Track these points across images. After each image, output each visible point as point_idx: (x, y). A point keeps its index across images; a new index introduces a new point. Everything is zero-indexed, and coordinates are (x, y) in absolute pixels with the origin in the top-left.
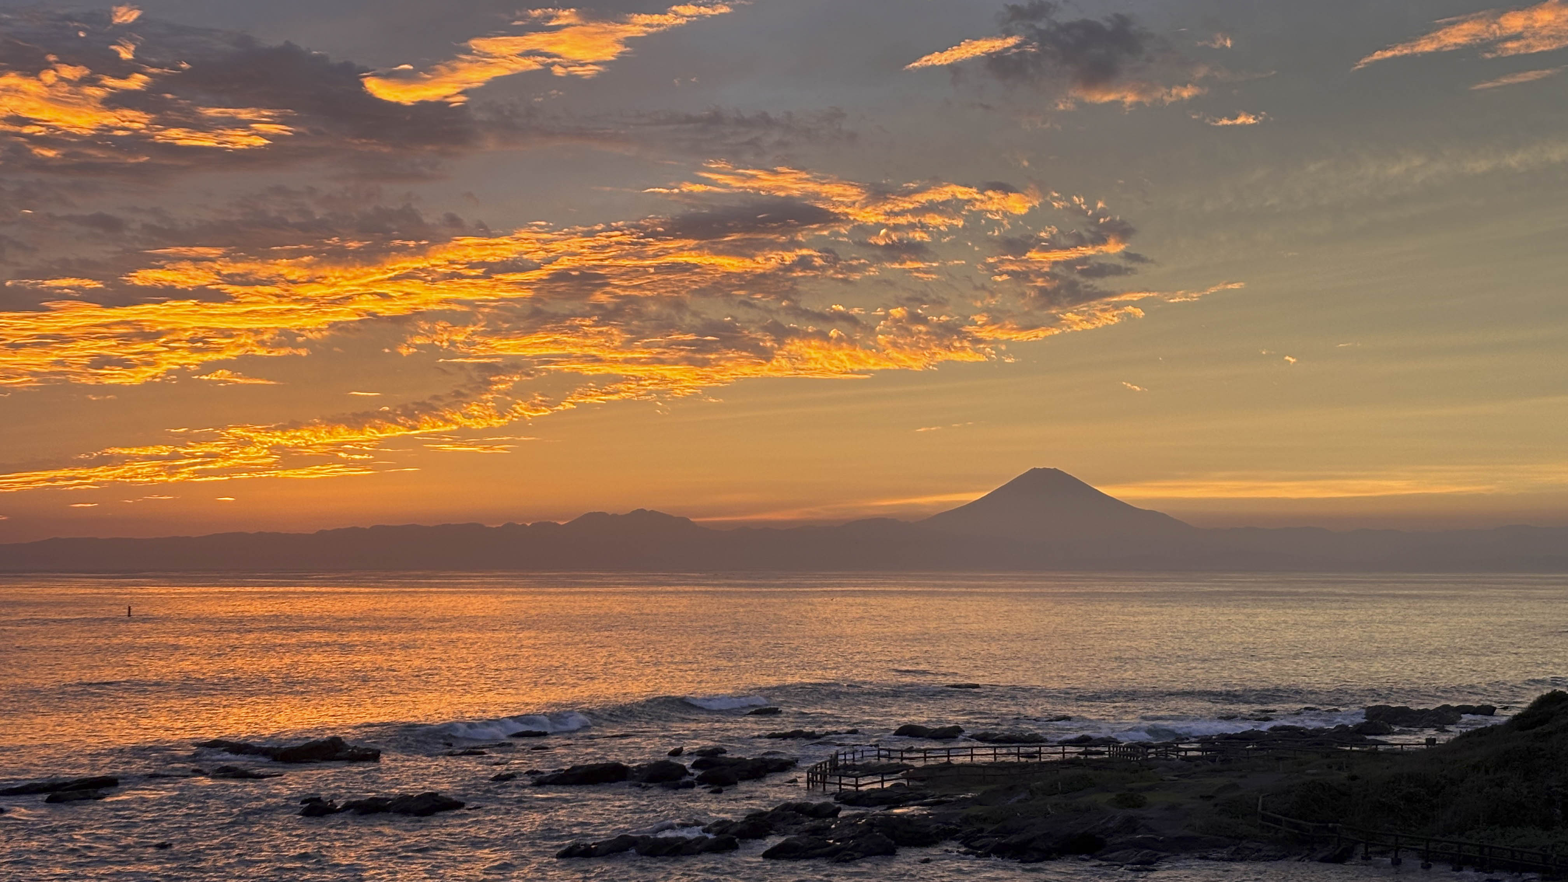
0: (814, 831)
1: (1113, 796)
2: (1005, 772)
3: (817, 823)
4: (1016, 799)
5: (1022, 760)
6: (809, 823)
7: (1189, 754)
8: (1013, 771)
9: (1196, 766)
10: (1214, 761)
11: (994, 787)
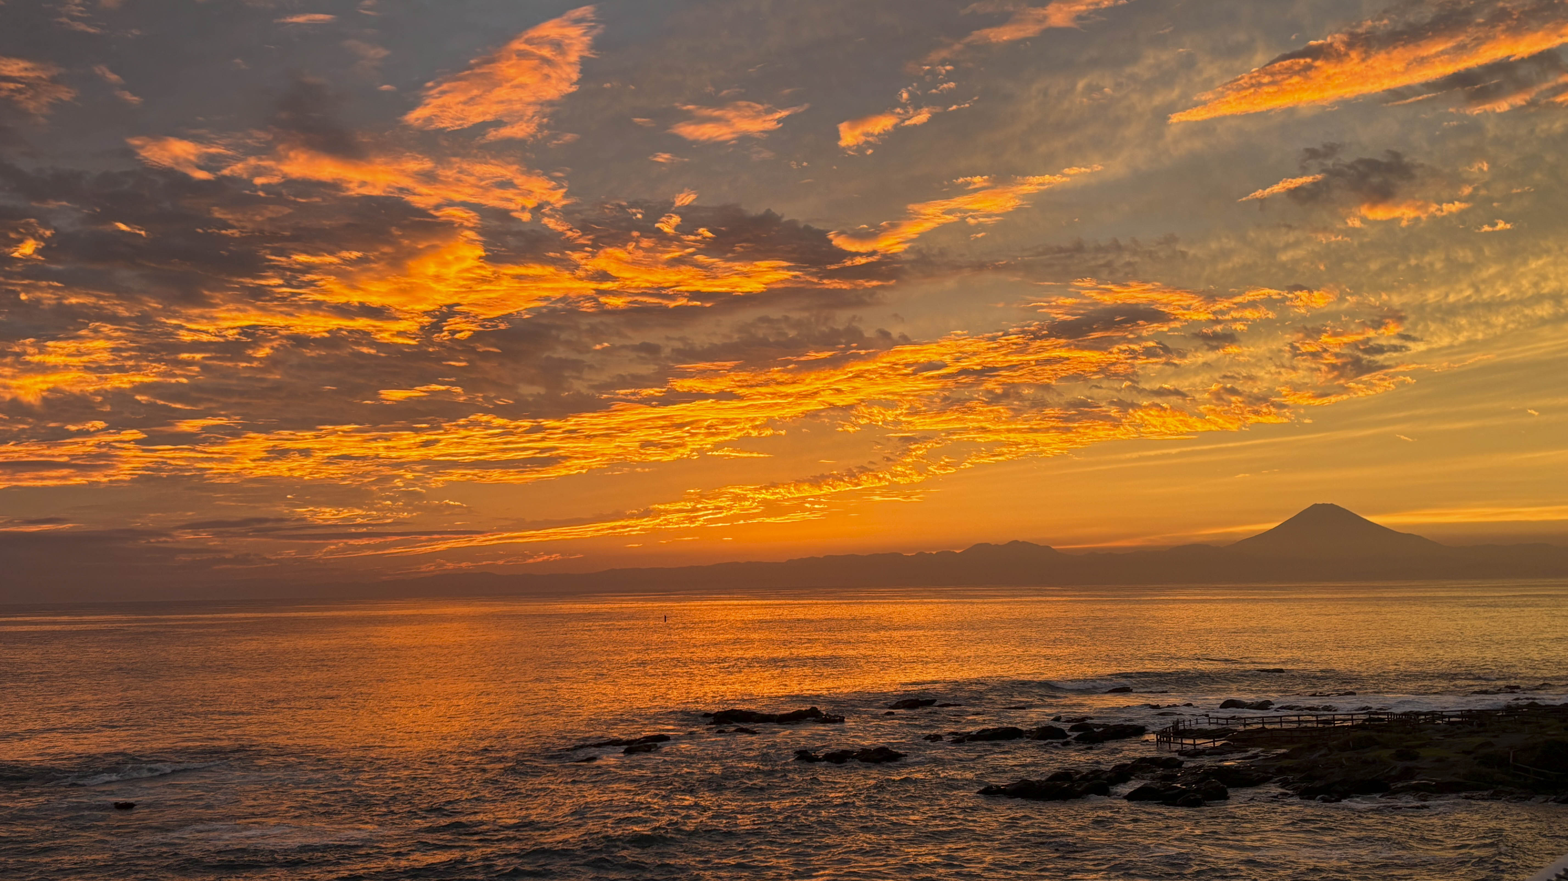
0: (1164, 778)
1: (1393, 751)
2: (1308, 734)
3: (1168, 772)
4: (1318, 754)
5: (1320, 725)
6: (1160, 772)
7: (1452, 719)
8: (1314, 734)
9: (1458, 728)
10: (1472, 725)
11: (1300, 745)
